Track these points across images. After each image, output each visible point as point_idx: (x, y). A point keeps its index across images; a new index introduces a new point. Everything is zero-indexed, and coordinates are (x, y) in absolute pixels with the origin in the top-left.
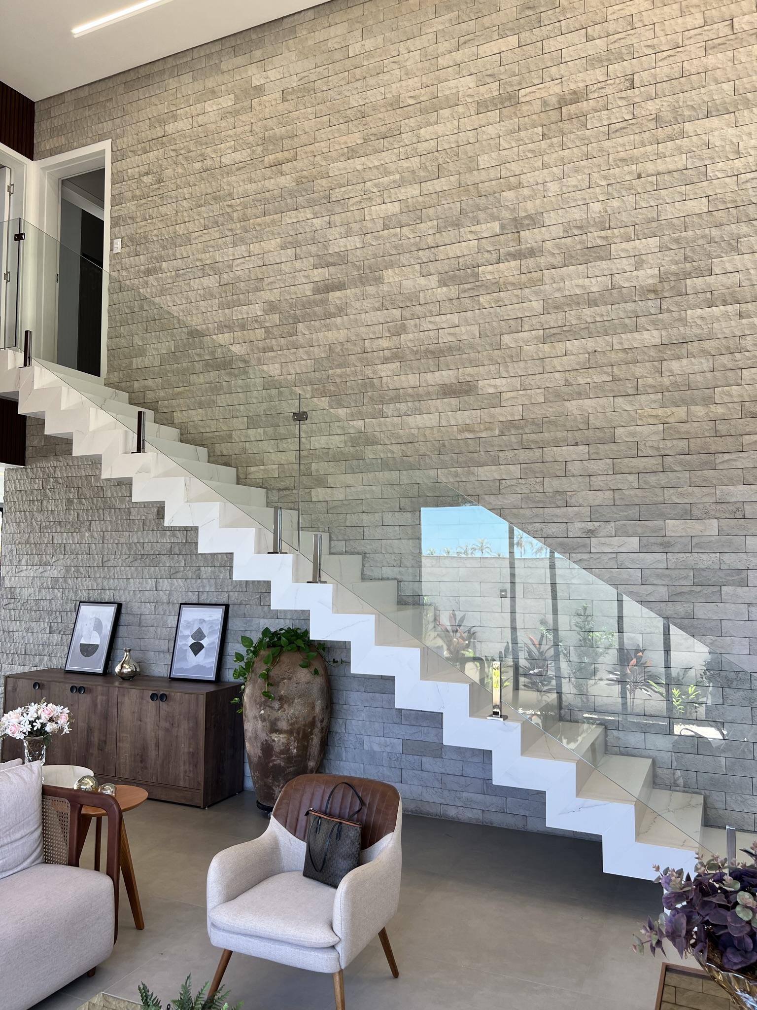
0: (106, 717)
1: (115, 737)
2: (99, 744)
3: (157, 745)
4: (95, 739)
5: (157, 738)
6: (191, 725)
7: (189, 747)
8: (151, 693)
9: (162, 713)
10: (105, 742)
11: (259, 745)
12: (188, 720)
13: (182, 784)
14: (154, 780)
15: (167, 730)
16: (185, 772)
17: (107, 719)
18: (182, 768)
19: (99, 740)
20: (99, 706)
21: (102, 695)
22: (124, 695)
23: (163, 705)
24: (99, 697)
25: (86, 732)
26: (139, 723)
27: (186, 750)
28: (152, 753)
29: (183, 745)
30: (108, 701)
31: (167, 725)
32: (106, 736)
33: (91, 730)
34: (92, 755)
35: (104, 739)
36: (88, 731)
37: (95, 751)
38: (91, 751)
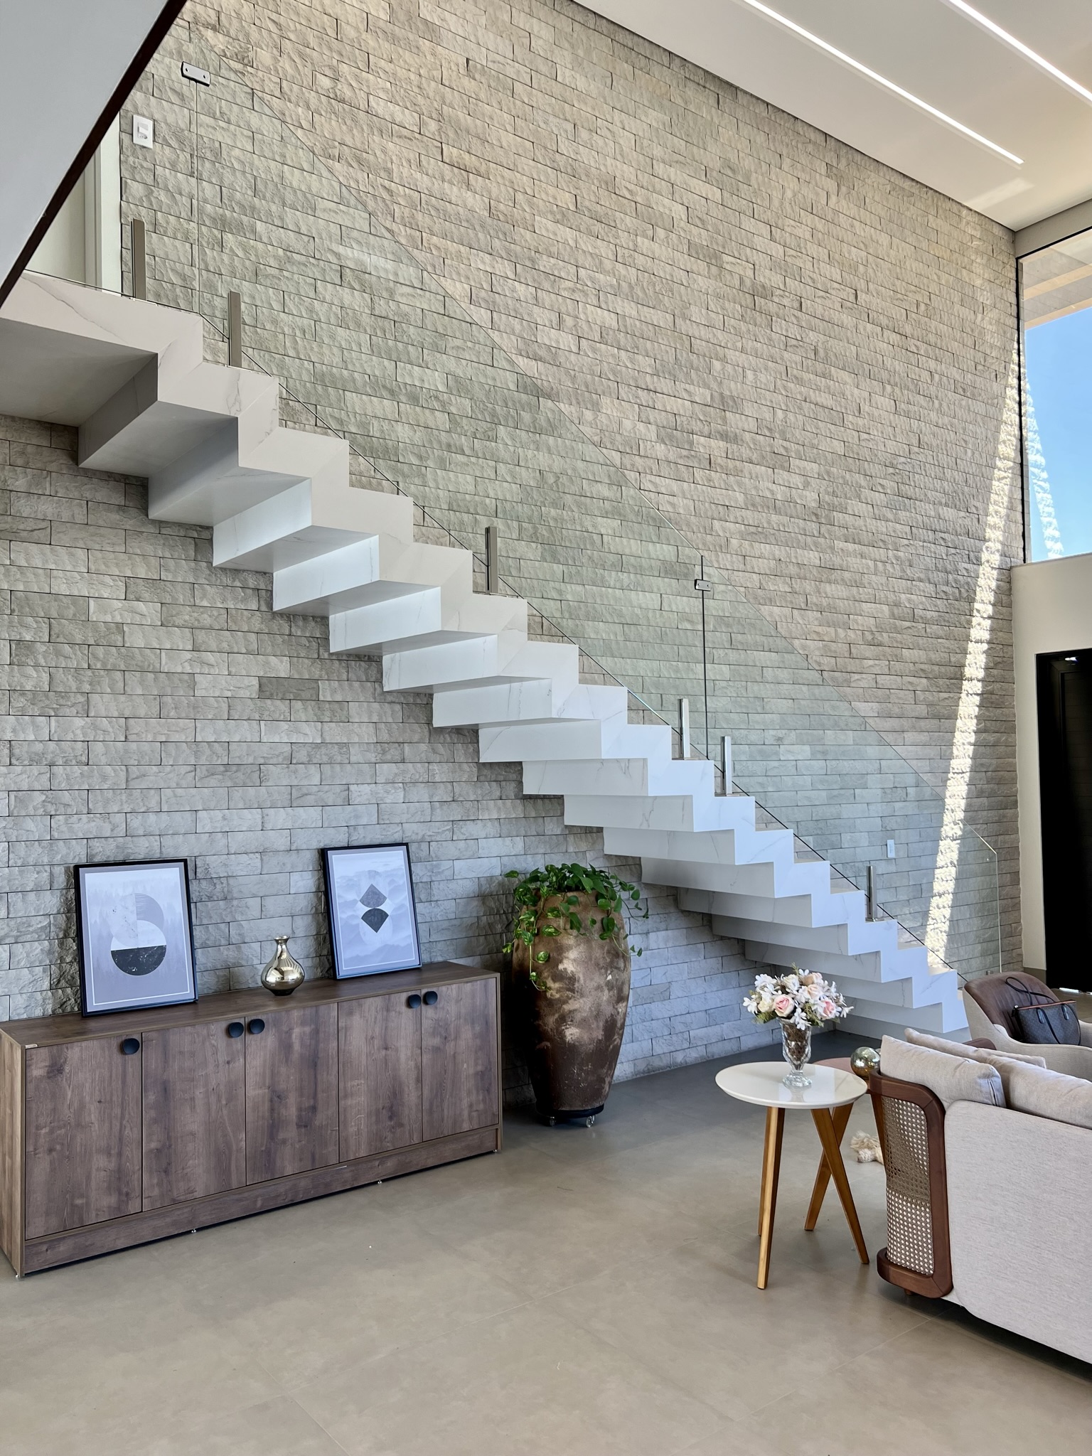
0: (313, 1062)
1: (334, 1093)
2: (299, 1117)
3: (419, 1080)
4: (291, 1111)
5: (420, 1069)
6: (478, 1028)
7: (476, 1064)
8: (404, 996)
9: (427, 1024)
10: (314, 1109)
11: (601, 1024)
12: (473, 1023)
13: (466, 1126)
14: (416, 1140)
15: (437, 1050)
16: (471, 1106)
17: (315, 1065)
18: (465, 1103)
19: (300, 1109)
20: (297, 1046)
21: (303, 1023)
22: (351, 1013)
23: (428, 1012)
24: (297, 1032)
25: (267, 1105)
26: (384, 1052)
27: (471, 1071)
28: (411, 1096)
29: (465, 1066)
30: (316, 1032)
31: (436, 1041)
32: (315, 1096)
33: (278, 1097)
34: (284, 1142)
35: (312, 1102)
36: (271, 1101)
37: (290, 1133)
38: (281, 1136)
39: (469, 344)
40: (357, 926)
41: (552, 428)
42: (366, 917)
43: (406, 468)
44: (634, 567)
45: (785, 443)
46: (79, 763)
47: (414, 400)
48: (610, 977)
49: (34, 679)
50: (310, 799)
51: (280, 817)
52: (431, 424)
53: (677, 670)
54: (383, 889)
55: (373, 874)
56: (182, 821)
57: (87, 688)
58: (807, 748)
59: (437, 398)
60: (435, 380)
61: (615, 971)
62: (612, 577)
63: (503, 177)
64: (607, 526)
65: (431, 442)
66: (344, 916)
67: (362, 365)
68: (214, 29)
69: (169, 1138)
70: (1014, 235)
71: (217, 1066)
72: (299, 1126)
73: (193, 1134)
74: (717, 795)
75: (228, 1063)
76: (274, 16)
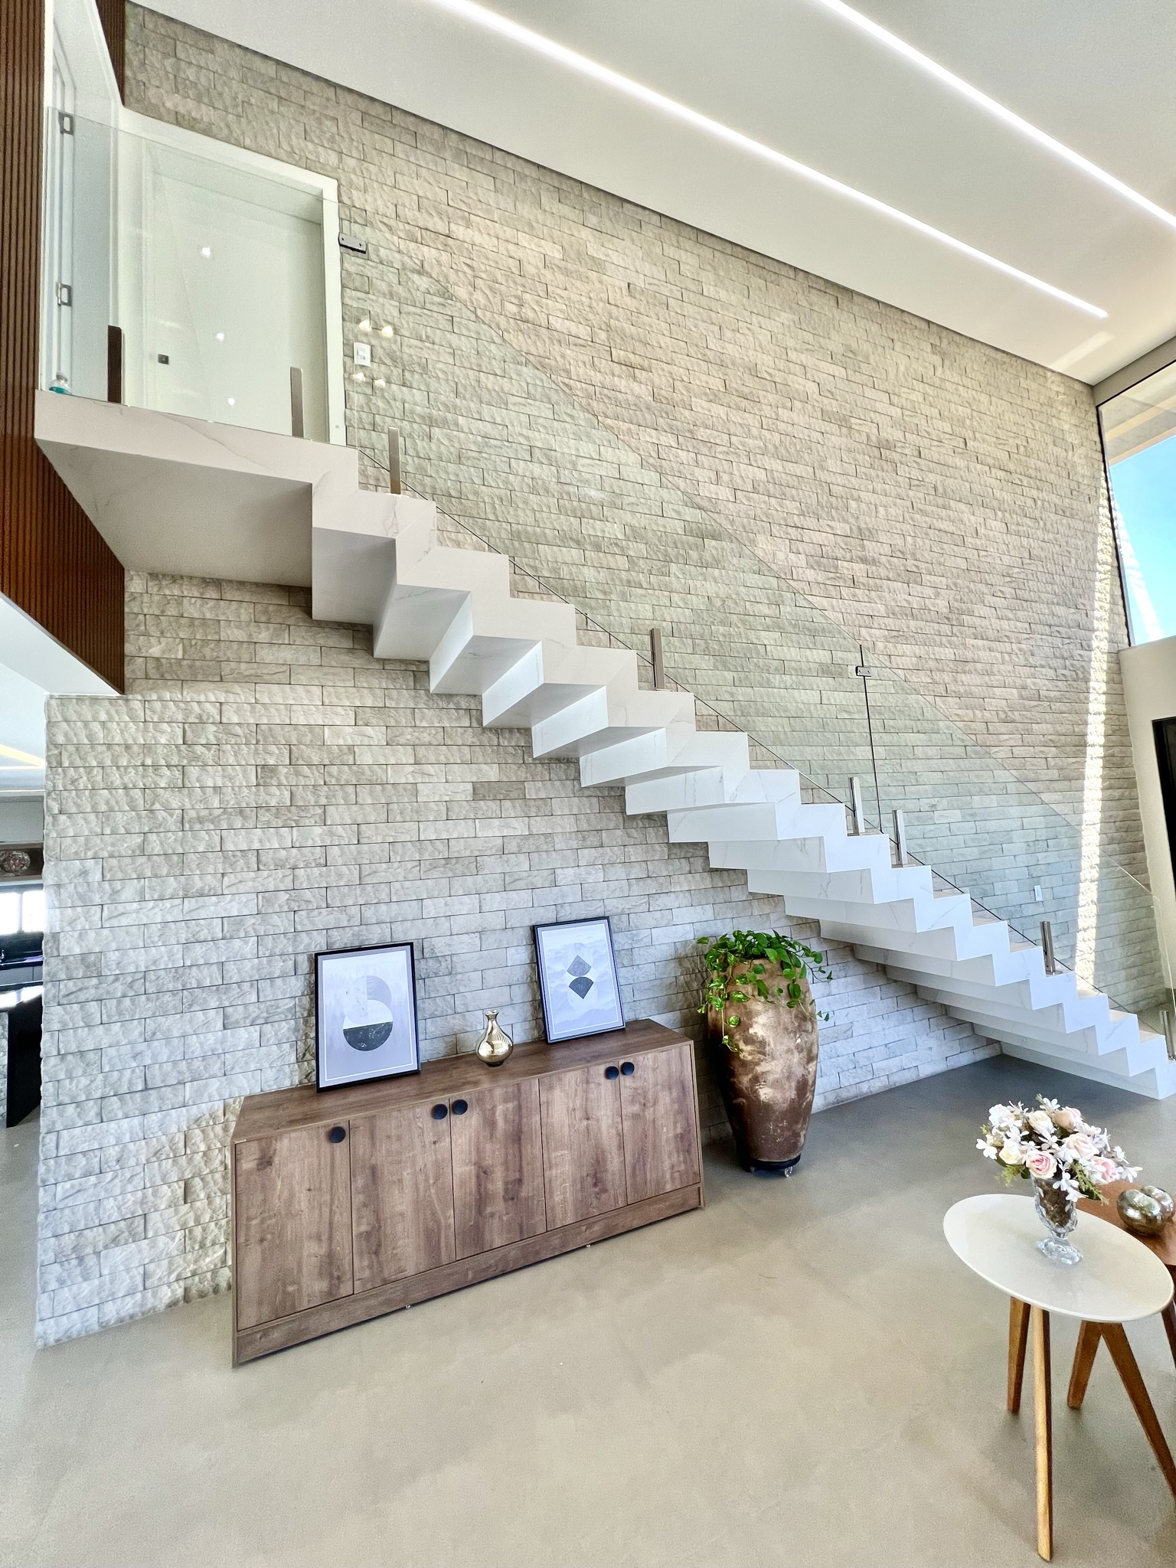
0: (517, 1137)
1: (539, 1164)
2: (506, 1191)
3: (621, 1147)
4: (497, 1185)
5: (621, 1136)
6: (675, 1094)
7: (675, 1127)
8: (602, 1069)
9: (626, 1093)
10: (520, 1181)
11: (794, 1084)
12: (670, 1089)
13: (669, 1187)
14: (621, 1204)
15: (636, 1117)
16: (673, 1167)
17: (519, 1139)
18: (667, 1164)
19: (506, 1183)
20: (500, 1123)
21: (506, 1101)
22: (551, 1088)
23: (625, 1081)
24: (500, 1109)
25: (474, 1179)
26: (585, 1122)
27: (671, 1135)
28: (614, 1164)
29: (665, 1130)
30: (519, 1107)
31: (636, 1108)
32: (521, 1170)
33: (485, 1172)
34: (492, 1215)
35: (517, 1176)
36: (478, 1177)
37: (498, 1206)
38: (489, 1210)
39: (642, 500)
40: (565, 994)
41: (717, 563)
42: (573, 986)
43: (593, 603)
44: (796, 670)
45: (916, 563)
46: (318, 865)
47: (597, 548)
48: (799, 1041)
49: (277, 796)
50: (521, 884)
51: (494, 901)
52: (613, 565)
53: (840, 754)
54: (588, 959)
55: (579, 946)
56: (410, 909)
57: (323, 801)
58: (958, 812)
59: (616, 544)
60: (614, 530)
61: (804, 1034)
62: (776, 680)
63: (663, 370)
64: (767, 637)
65: (613, 580)
66: (554, 985)
67: (551, 523)
68: (419, 273)
69: (378, 1220)
70: (1092, 388)
71: (424, 1146)
72: (505, 1200)
73: (402, 1215)
74: (894, 866)
75: (435, 1143)
76: (468, 261)
